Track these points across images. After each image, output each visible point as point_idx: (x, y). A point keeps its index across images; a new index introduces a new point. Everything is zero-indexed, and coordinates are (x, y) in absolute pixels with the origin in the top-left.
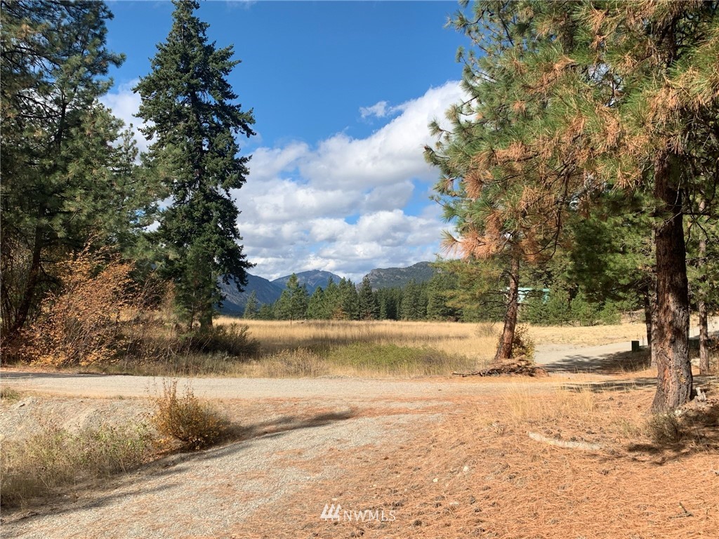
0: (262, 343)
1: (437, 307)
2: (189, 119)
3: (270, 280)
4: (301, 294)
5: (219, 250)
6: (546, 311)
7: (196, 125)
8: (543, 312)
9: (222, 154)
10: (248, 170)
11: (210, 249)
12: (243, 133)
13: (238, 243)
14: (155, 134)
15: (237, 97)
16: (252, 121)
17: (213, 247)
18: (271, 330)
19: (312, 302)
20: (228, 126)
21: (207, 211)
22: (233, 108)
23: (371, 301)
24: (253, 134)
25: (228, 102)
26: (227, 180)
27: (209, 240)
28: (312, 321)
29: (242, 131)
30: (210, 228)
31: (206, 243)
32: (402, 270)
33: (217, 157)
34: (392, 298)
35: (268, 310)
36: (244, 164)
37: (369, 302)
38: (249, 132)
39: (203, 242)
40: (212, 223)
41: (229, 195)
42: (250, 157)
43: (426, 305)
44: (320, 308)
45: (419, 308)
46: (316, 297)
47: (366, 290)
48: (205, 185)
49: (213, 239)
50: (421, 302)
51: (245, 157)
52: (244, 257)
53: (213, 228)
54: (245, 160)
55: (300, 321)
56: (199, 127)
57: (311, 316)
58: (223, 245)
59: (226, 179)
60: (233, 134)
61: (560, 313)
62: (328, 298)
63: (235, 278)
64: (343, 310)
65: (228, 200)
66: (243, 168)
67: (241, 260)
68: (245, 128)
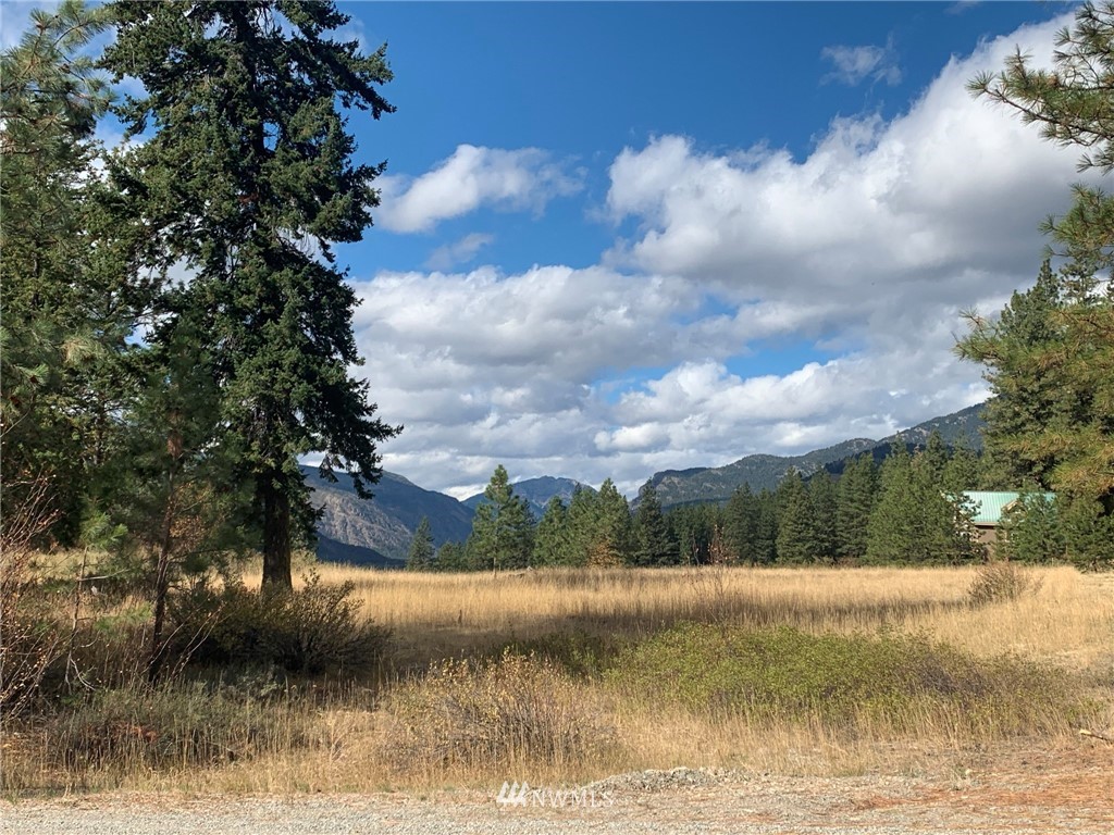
0: (397, 637)
1: (798, 540)
2: (225, 68)
3: (460, 499)
4: (518, 513)
5: (303, 388)
6: (1056, 540)
7: (242, 81)
8: (1048, 542)
9: (307, 151)
10: (376, 195)
11: (277, 387)
12: (363, 108)
13: (352, 371)
14: (150, 121)
15: (347, 20)
16: (382, 74)
17: (285, 381)
18: (444, 596)
19: (543, 531)
20: (326, 91)
21: (272, 295)
22: (338, 49)
23: (661, 532)
24: (388, 110)
25: (325, 35)
26: (322, 215)
27: (276, 365)
28: (544, 571)
29: (362, 103)
30: (279, 333)
31: (267, 371)
32: (714, 472)
33: (297, 160)
34: (702, 525)
35: (454, 554)
36: (367, 183)
37: (656, 534)
38: (379, 106)
39: (259, 369)
40: (284, 320)
41: (330, 258)
42: (381, 167)
43: (773, 537)
44: (559, 545)
45: (759, 543)
46: (551, 521)
47: (650, 509)
48: (267, 229)
49: (286, 363)
50: (764, 531)
51: (368, 165)
52: (370, 410)
53: (286, 332)
54: (369, 173)
55: (516, 573)
56: (250, 87)
57: (542, 561)
58: (310, 376)
59: (319, 210)
60: (338, 107)
61: (1090, 543)
62: (577, 521)
63: (348, 464)
64: (612, 548)
65: (331, 273)
66: (367, 190)
67: (363, 418)
68: (370, 95)
